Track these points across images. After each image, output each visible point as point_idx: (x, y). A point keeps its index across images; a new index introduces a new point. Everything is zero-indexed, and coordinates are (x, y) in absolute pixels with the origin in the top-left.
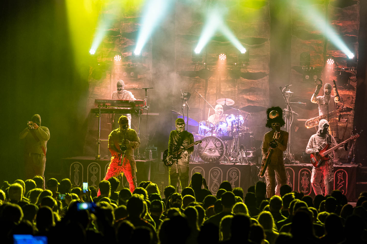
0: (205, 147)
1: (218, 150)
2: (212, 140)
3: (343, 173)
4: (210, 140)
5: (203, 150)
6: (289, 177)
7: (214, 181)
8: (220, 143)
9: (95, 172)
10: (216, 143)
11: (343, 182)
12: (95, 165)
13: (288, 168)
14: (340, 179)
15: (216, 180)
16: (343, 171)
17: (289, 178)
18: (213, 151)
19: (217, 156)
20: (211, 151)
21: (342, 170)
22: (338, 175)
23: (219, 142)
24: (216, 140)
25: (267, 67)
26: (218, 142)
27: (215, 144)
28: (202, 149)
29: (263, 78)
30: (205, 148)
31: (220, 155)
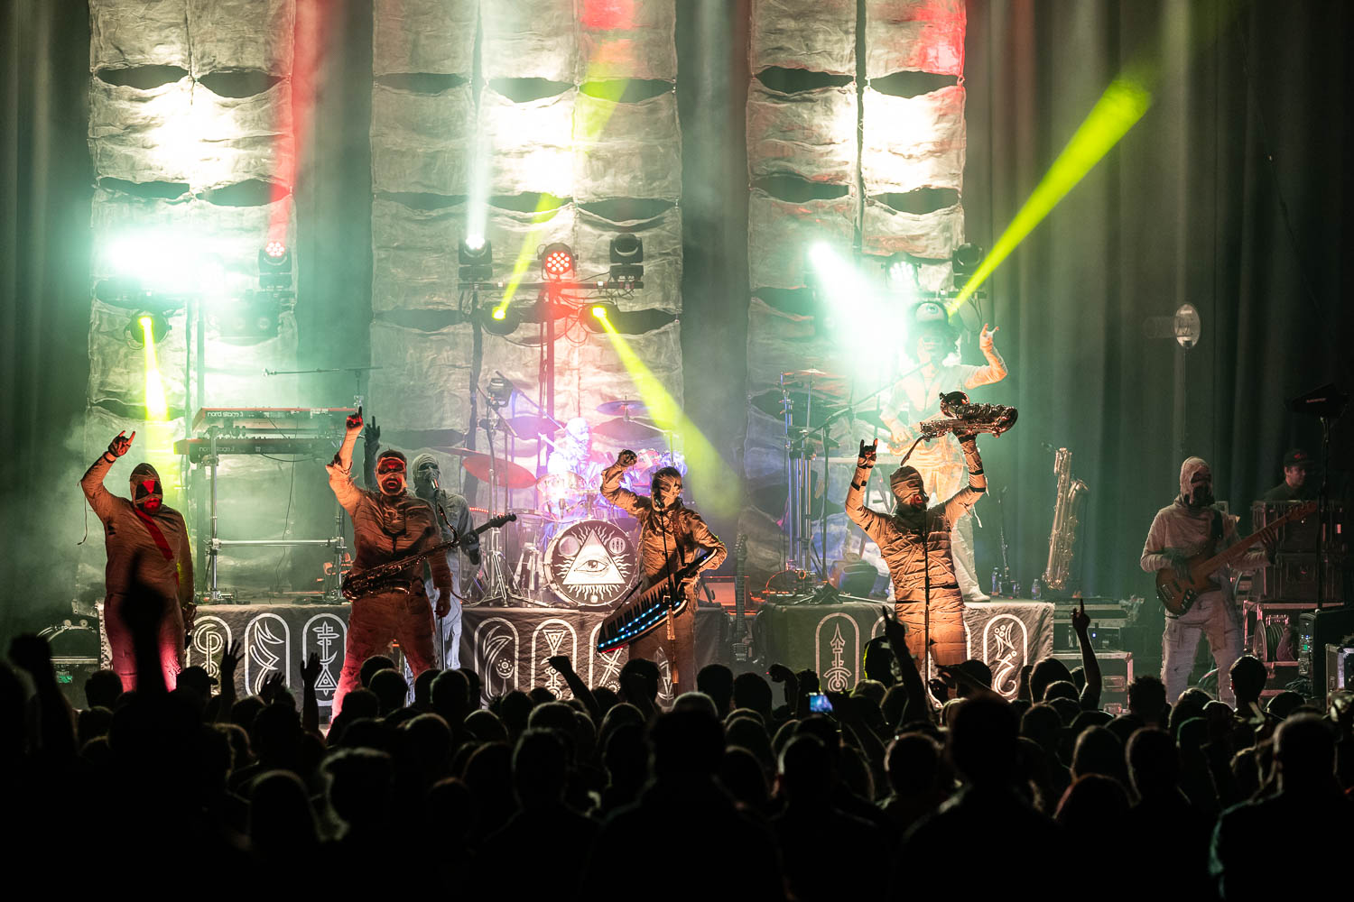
0: (576, 556)
1: (618, 565)
2: (596, 532)
3: (1011, 625)
4: (589, 532)
5: (569, 565)
6: (843, 645)
7: (608, 664)
8: (624, 543)
9: (211, 649)
10: (608, 542)
11: (1014, 654)
12: (213, 625)
13: (837, 615)
14: (1005, 645)
15: (615, 663)
16: (1011, 620)
17: (841, 646)
18: (600, 567)
19: (615, 585)
20: (594, 569)
21: (1010, 616)
22: (998, 634)
23: (621, 540)
24: (607, 533)
25: (674, 292)
26: (615, 539)
27: (605, 544)
28: (565, 564)
29: (663, 329)
30: (573, 559)
31: (623, 582)
